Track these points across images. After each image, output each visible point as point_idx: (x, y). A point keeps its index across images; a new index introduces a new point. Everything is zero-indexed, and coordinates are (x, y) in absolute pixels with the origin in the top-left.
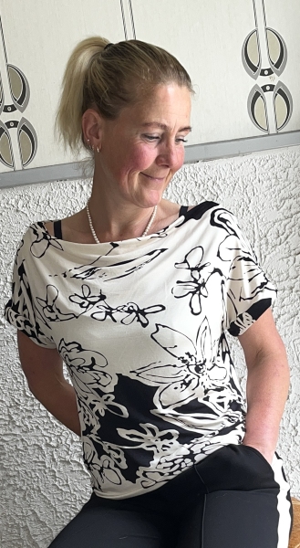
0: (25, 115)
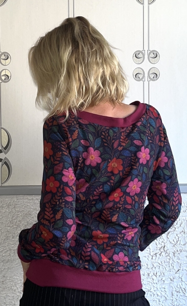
0: (7, 156)
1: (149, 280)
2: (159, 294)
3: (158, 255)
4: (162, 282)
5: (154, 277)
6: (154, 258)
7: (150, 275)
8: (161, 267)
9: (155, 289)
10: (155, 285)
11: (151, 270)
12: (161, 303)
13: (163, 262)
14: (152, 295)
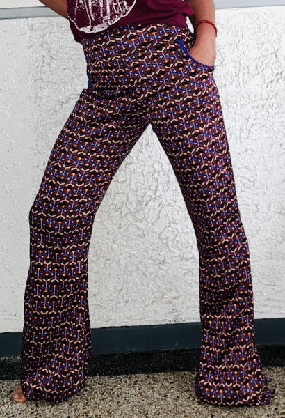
1: (263, 113)
2: (276, 130)
3: (274, 83)
4: (280, 115)
5: (270, 110)
6: (269, 86)
7: (265, 107)
8: (278, 97)
9: (271, 124)
10: (271, 120)
11: (265, 101)
12: (279, 140)
13: (280, 91)
14: (268, 132)
